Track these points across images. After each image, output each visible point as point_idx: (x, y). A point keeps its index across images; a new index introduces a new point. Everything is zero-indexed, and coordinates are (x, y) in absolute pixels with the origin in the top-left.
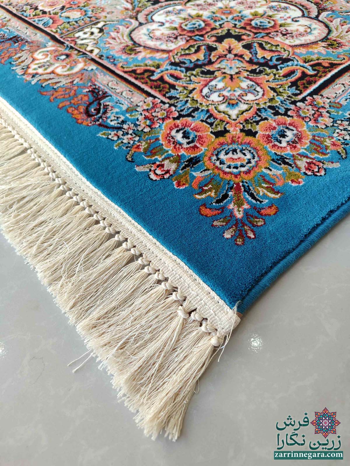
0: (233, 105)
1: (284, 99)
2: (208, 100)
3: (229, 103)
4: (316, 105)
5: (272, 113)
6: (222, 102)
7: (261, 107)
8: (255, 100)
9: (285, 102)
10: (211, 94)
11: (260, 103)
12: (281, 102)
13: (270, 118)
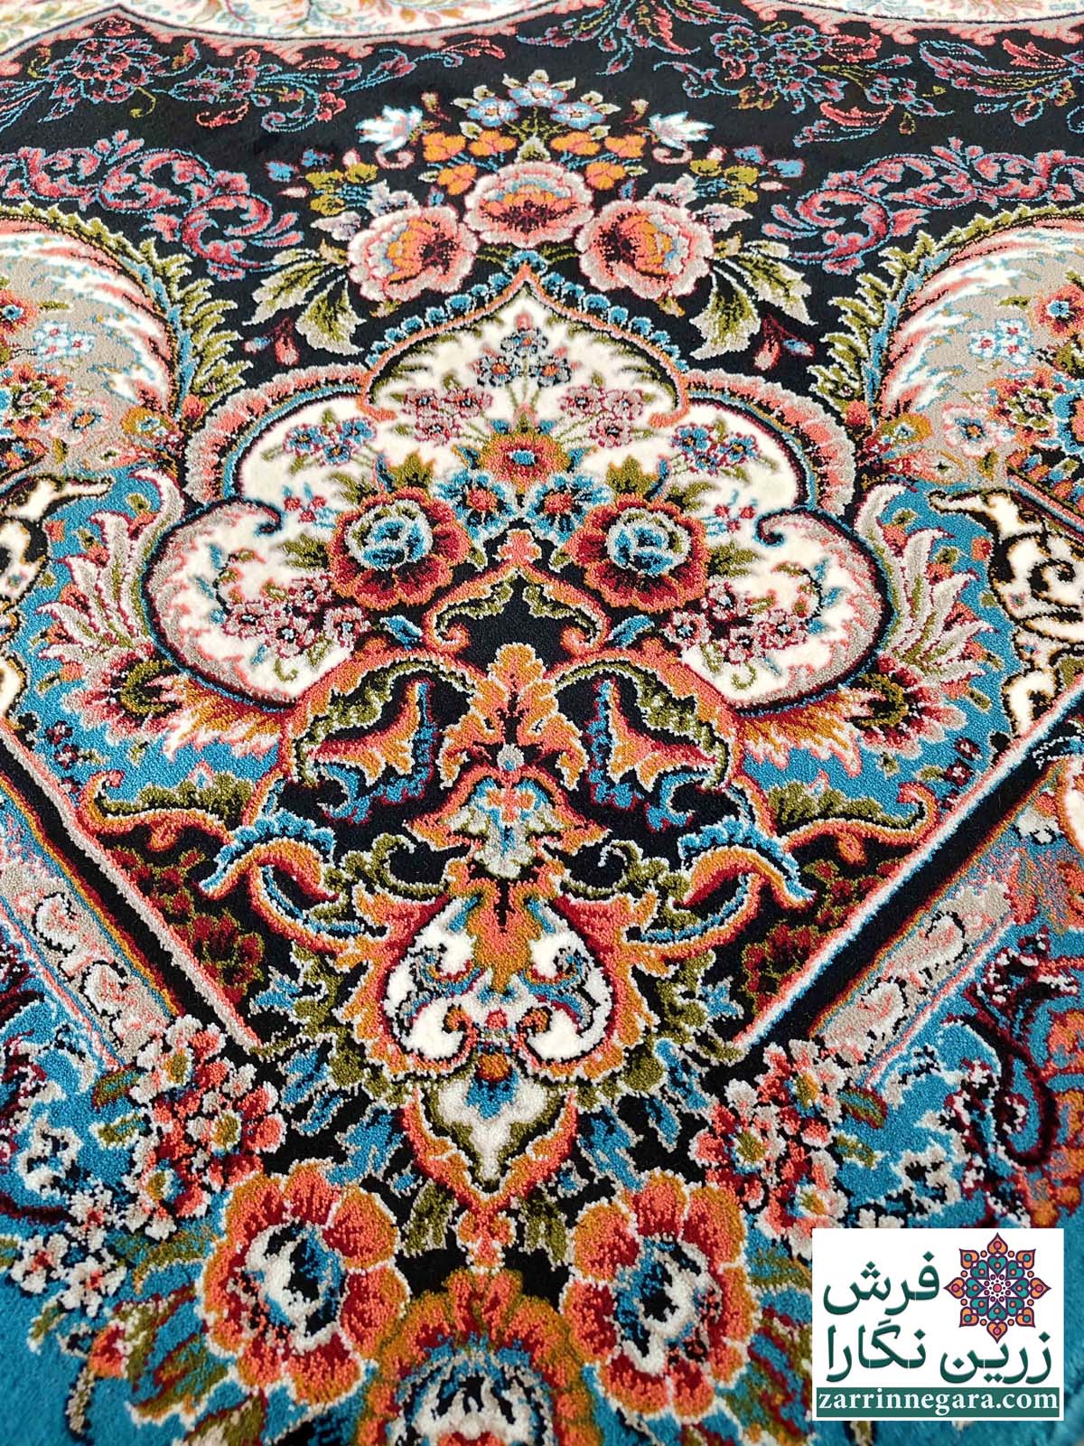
0: (493, 1085)
1: (682, 1056)
2: (403, 1048)
3: (478, 1077)
4: (795, 1097)
5: (630, 1151)
6: (455, 1064)
7: (596, 1109)
8: (577, 1059)
9: (685, 1077)
10: (418, 1011)
11: (594, 1082)
12: (673, 1071)
13: (618, 1186)
